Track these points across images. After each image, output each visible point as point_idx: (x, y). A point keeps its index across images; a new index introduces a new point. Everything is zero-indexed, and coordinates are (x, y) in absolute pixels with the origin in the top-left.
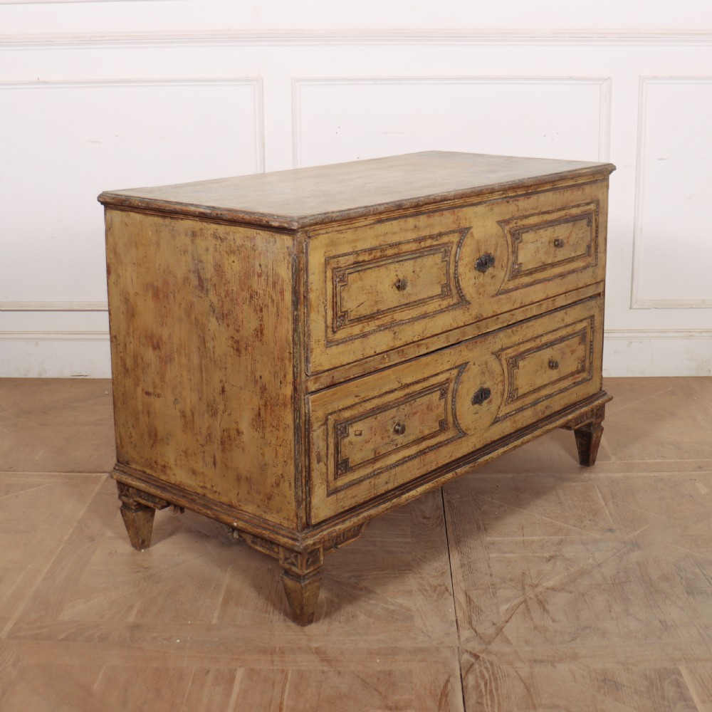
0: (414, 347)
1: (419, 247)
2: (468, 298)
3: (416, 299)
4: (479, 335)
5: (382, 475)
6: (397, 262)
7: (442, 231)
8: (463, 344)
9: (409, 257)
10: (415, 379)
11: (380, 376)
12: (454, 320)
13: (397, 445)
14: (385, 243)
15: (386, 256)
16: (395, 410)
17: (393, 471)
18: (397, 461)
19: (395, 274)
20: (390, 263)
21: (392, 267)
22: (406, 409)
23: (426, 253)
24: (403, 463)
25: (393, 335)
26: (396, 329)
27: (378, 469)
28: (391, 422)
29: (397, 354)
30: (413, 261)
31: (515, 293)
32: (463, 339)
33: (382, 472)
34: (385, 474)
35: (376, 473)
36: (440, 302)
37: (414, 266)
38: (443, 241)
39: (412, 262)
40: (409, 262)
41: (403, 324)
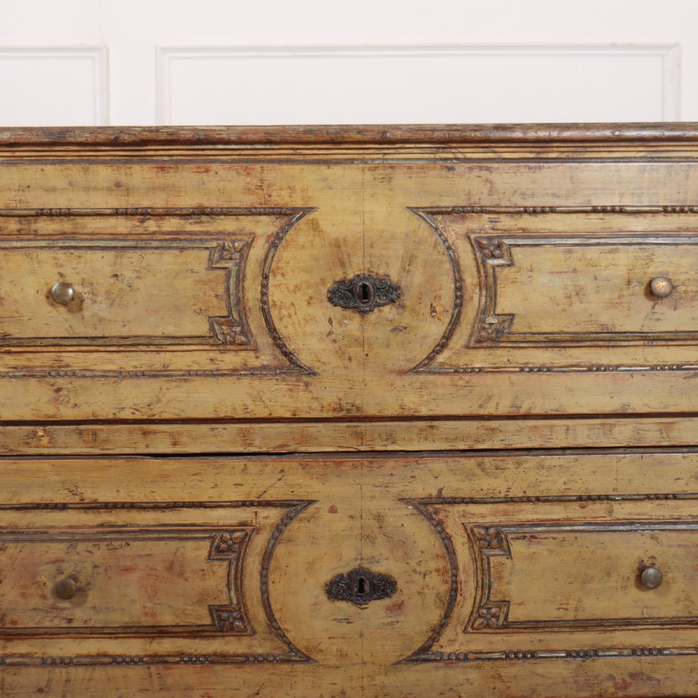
0: (131, 433)
1: (141, 230)
2: (305, 359)
3: (125, 332)
4: (360, 452)
5: (25, 670)
6: (62, 248)
7: (207, 204)
8: (299, 458)
9: (102, 244)
10: (122, 497)
11: (15, 467)
12: (258, 398)
13: (70, 621)
14: (23, 206)
15: (36, 233)
16: (63, 546)
17: (60, 673)
18: (79, 656)
19: (56, 270)
20: (42, 248)
21: (44, 255)
22: (97, 553)
23: (155, 244)
24: (93, 664)
25: (53, 394)
26: (60, 382)
27: (21, 655)
28: (51, 569)
29: (75, 437)
30: (113, 253)
31: (488, 379)
32: (302, 449)
33: (25, 665)
34: (34, 670)
35: (8, 661)
36: (212, 355)
37: (115, 264)
38: (221, 228)
39: (110, 255)
40: (99, 254)
41: (84, 376)
